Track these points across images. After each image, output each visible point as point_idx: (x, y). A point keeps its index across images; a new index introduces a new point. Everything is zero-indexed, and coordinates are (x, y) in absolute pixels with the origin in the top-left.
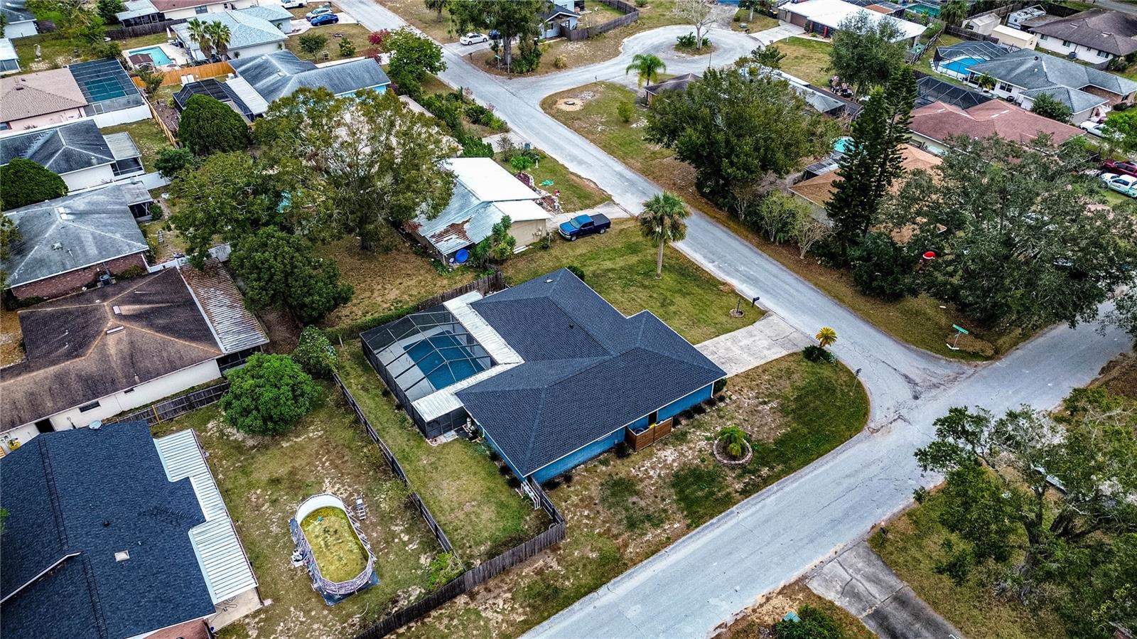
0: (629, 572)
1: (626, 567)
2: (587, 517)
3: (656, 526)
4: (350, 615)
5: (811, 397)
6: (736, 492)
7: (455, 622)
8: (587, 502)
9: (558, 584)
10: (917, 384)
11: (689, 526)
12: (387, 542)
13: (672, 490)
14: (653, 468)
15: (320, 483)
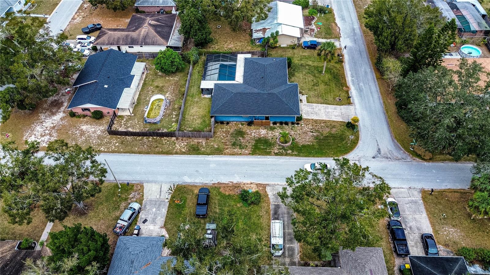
0: (221, 156)
1: (222, 154)
2: (223, 136)
3: (240, 148)
4: (146, 128)
5: (332, 138)
6: (274, 152)
7: (168, 143)
8: (227, 132)
9: (200, 148)
10: (380, 154)
11: (249, 154)
12: (169, 115)
13: (254, 142)
14: (255, 133)
15: (167, 92)
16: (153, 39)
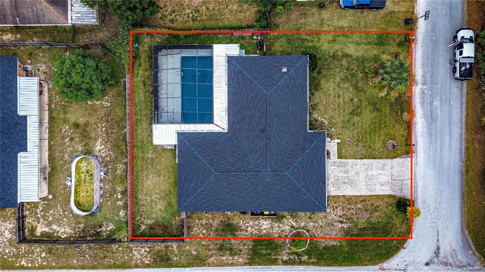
0: (204, 268)
1: (204, 265)
2: (203, 234)
3: (231, 255)
4: (80, 223)
5: (370, 232)
6: (282, 260)
7: (120, 249)
8: (208, 227)
9: (171, 256)
10: (438, 256)
11: (245, 264)
12: (110, 194)
13: (252, 243)
14: (252, 227)
15: (96, 140)
16: (35, 9)
